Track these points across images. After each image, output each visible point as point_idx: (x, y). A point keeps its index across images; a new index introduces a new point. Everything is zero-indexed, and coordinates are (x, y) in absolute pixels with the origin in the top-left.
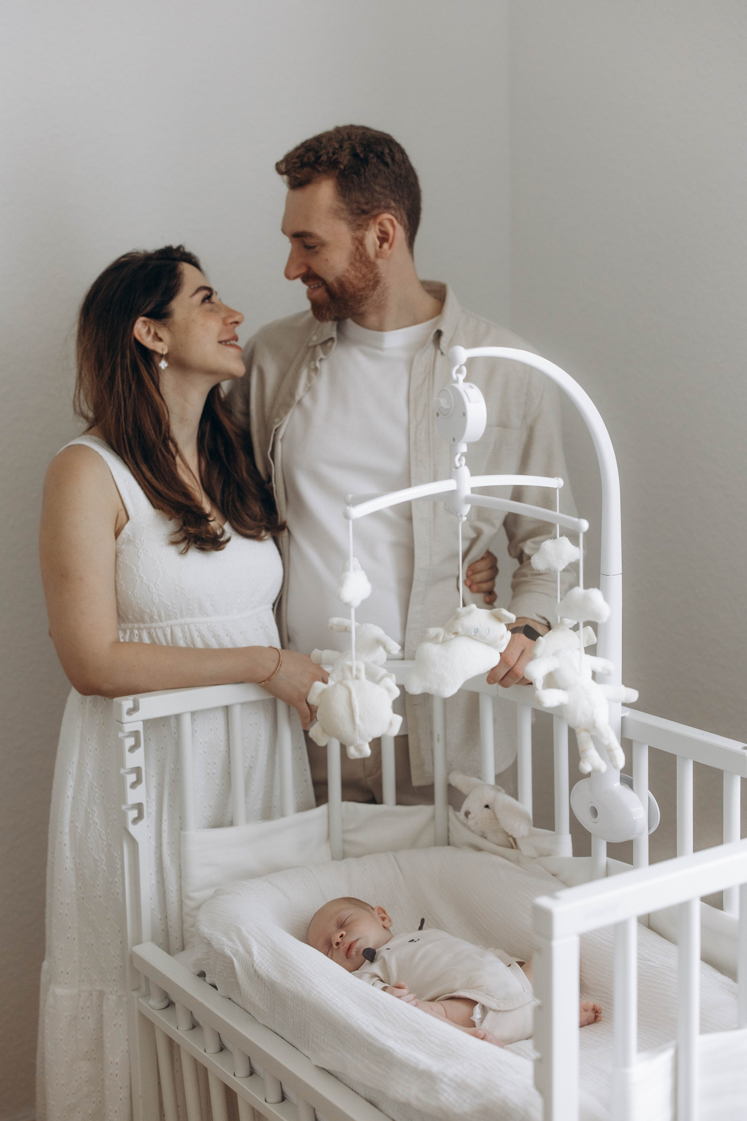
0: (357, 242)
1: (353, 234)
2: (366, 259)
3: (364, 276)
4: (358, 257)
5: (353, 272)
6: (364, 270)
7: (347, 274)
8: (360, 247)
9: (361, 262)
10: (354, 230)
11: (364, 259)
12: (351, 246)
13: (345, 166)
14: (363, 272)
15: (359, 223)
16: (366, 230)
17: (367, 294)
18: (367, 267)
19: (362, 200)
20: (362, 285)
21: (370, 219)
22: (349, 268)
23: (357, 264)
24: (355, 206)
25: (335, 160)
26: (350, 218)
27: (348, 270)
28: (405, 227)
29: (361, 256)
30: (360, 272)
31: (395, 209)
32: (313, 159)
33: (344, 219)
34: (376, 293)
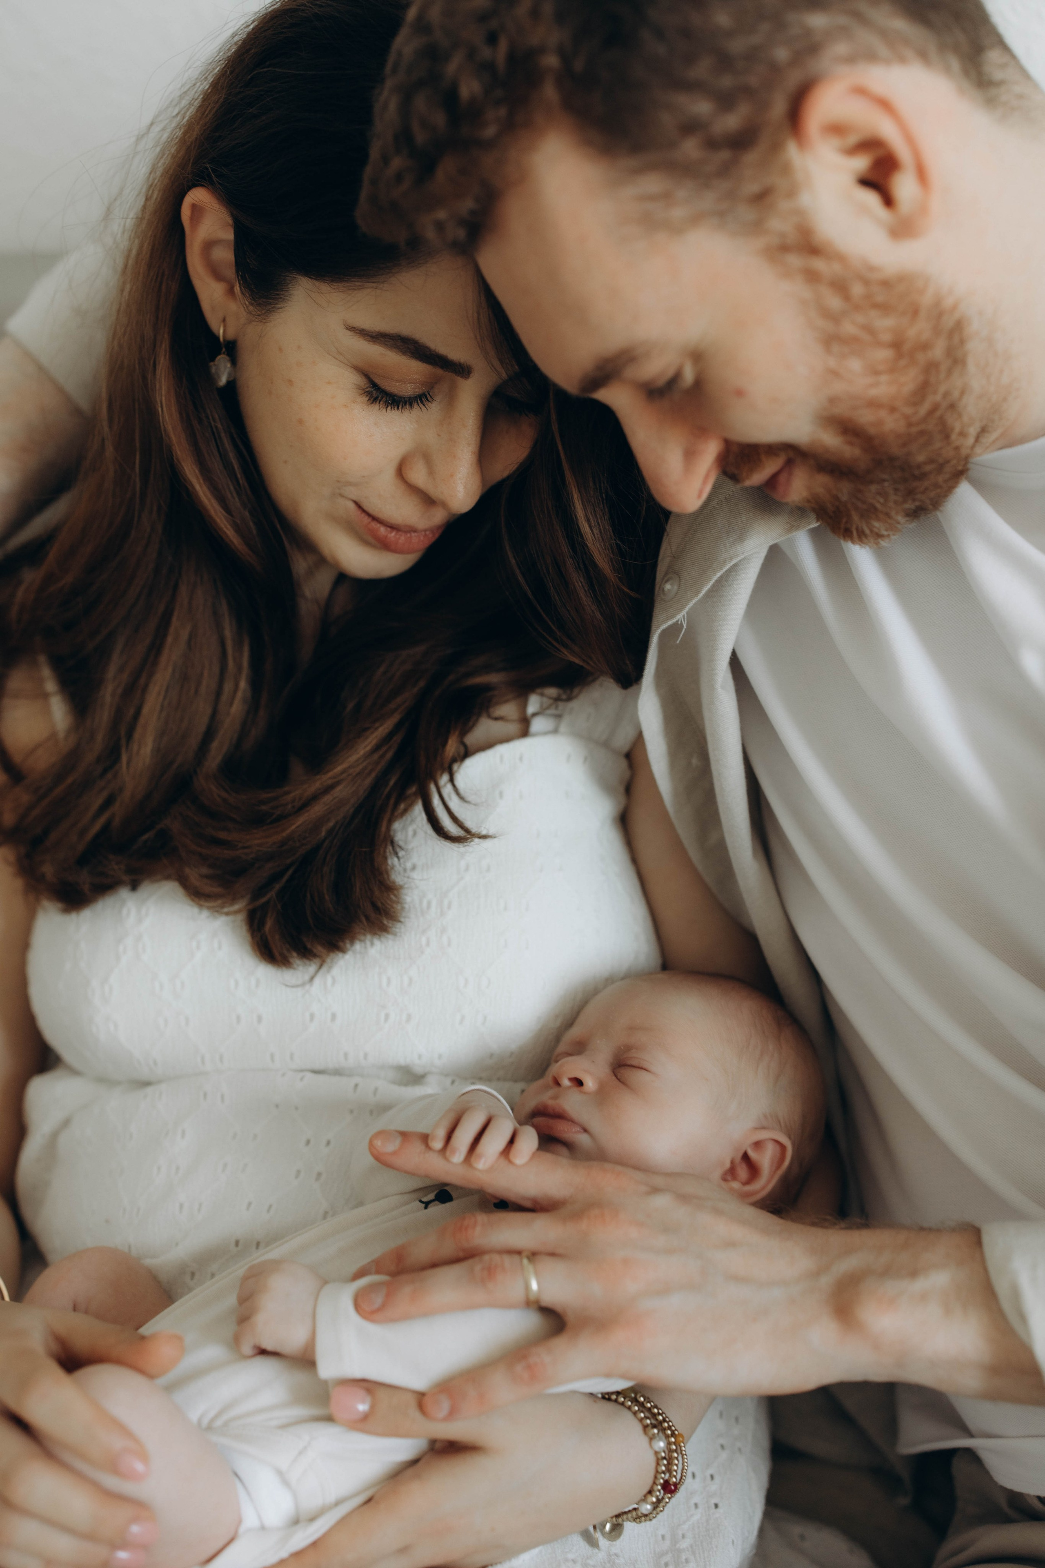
0: (795, 260)
2: (866, 282)
3: (897, 345)
4: (835, 302)
6: (885, 324)
7: (838, 388)
9: (857, 308)
10: (756, 227)
11: (857, 290)
13: (561, 52)
14: (886, 337)
16: (792, 193)
17: (946, 394)
18: (885, 308)
19: (702, 107)
20: (909, 380)
21: (776, 147)
22: (832, 362)
23: (847, 328)
24: (691, 148)
25: (512, 58)
26: (708, 200)
27: (835, 374)
28: (923, 56)
29: (840, 287)
30: (876, 346)
31: (844, 32)
32: (439, 119)
33: (696, 220)
34: (971, 367)
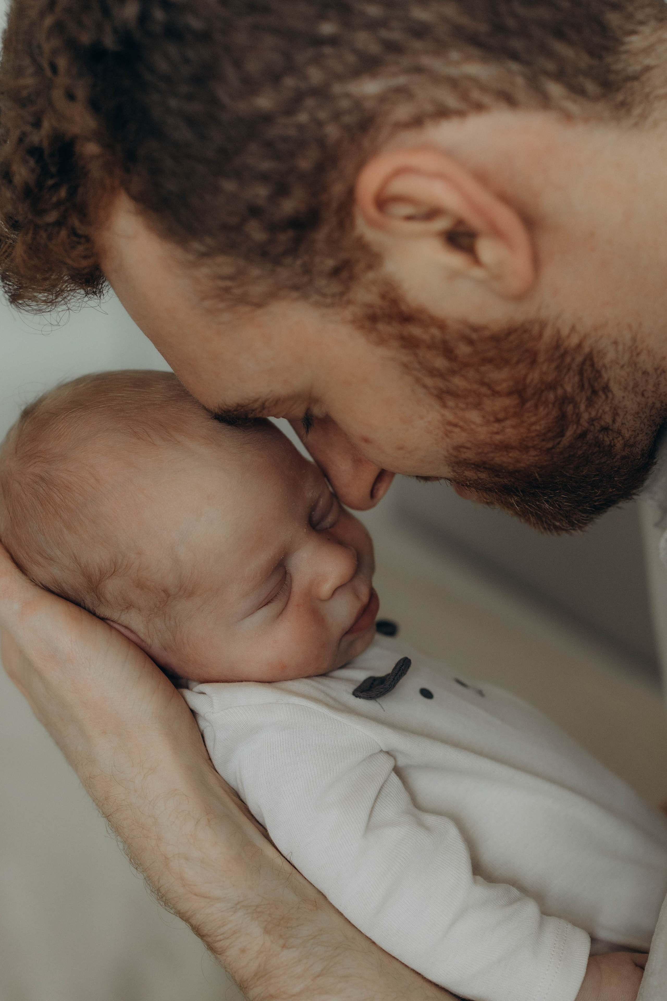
0: (385, 326)
1: (348, 313)
3: (520, 392)
5: (474, 416)
6: (502, 376)
8: (416, 331)
9: (465, 364)
10: (338, 299)
11: (463, 350)
12: (382, 352)
14: (503, 387)
15: (330, 263)
22: (450, 417)
23: (458, 382)
30: (496, 394)
